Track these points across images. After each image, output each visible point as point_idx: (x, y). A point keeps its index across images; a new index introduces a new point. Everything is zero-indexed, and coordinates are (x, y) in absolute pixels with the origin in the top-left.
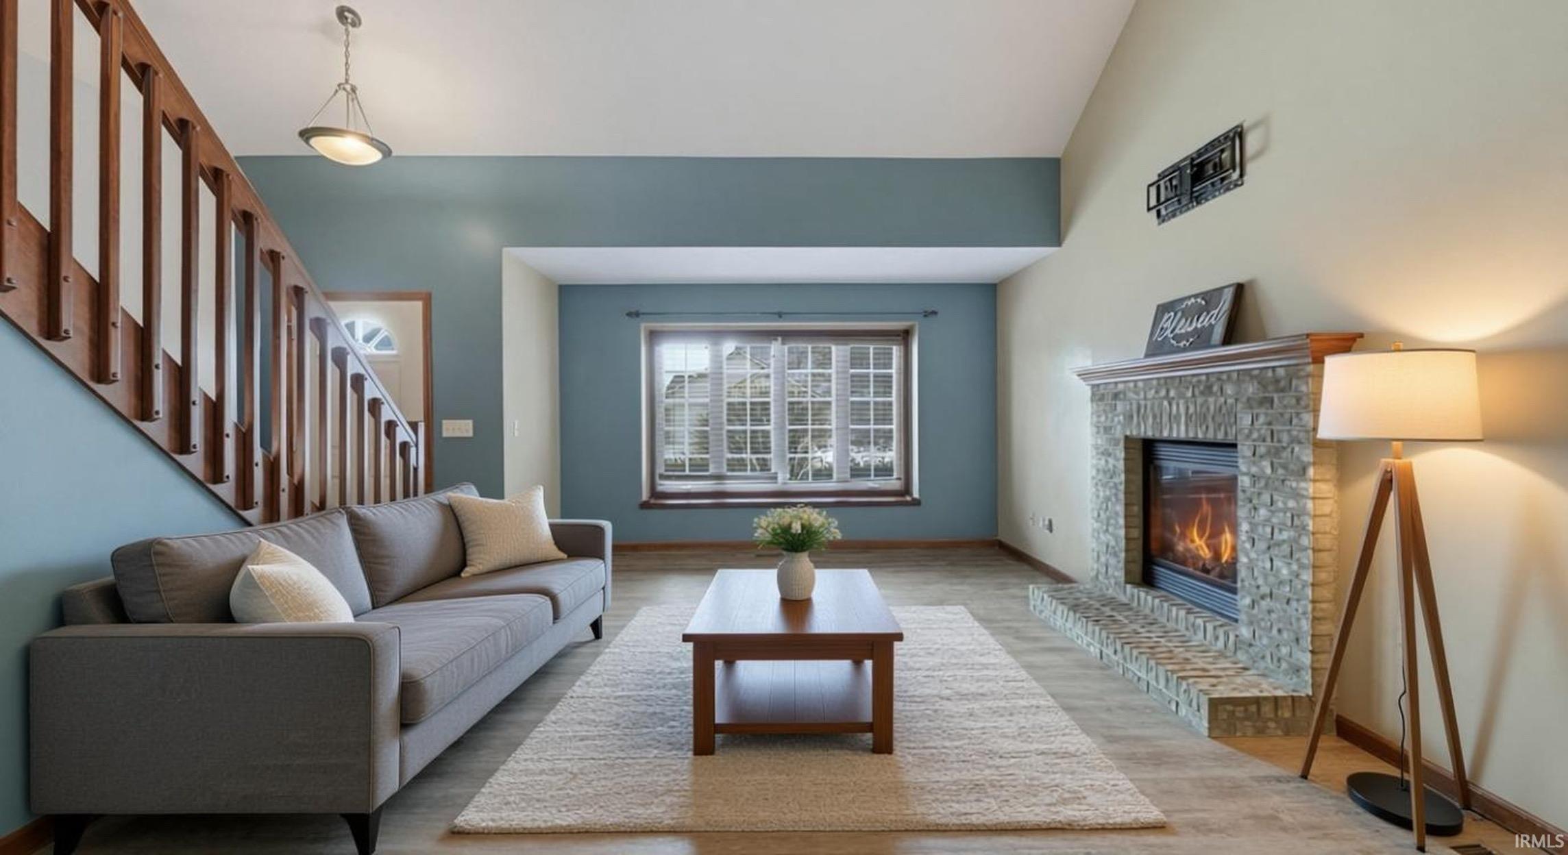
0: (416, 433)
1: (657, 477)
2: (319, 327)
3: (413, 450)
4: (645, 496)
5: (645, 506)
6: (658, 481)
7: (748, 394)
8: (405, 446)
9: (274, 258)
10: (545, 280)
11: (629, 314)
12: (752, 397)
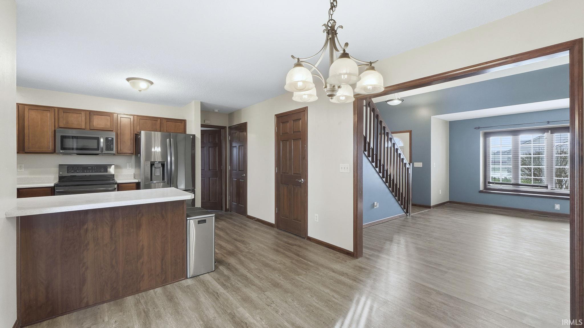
0: (410, 165)
1: (487, 183)
2: (391, 139)
3: (409, 169)
4: (482, 188)
5: (481, 192)
6: (487, 184)
7: (532, 153)
8: (408, 168)
9: (384, 127)
10: (445, 122)
11: (475, 128)
12: (534, 155)
